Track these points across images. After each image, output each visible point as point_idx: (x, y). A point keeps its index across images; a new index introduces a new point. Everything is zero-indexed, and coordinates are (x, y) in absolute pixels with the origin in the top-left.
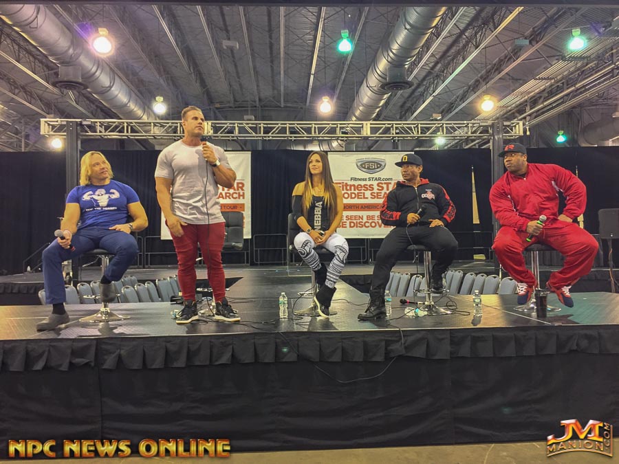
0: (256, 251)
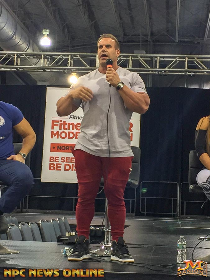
0: (143, 199)
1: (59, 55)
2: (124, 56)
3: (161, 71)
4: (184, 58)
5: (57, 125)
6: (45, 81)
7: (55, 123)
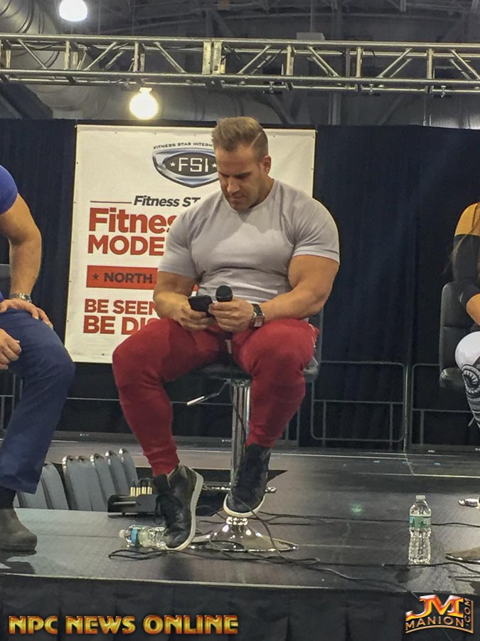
0: (318, 406)
1: (108, 43)
2: (273, 47)
3: (366, 84)
4: (424, 50)
5: (104, 221)
6: (71, 109)
7: (99, 216)
